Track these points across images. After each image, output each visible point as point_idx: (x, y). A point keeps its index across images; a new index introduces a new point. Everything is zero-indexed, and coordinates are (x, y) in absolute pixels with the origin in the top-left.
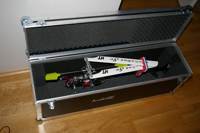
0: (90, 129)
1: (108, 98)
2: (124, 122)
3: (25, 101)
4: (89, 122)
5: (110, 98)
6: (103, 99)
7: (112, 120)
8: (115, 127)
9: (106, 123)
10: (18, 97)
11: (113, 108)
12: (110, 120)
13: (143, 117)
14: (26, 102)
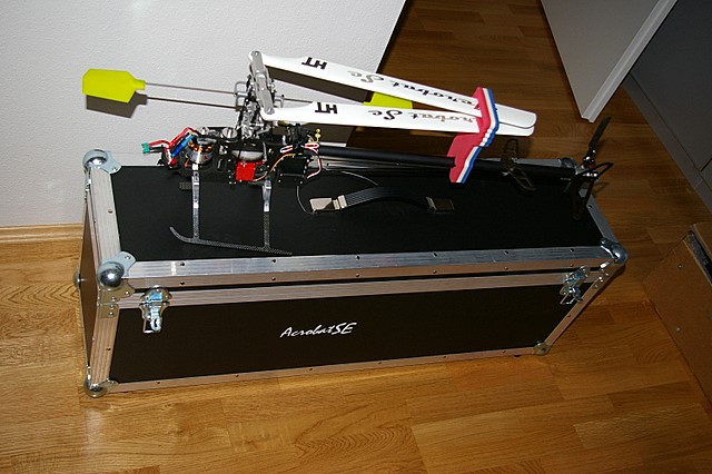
0: (268, 437)
1: (334, 330)
2: (380, 427)
3: (47, 330)
4: (264, 416)
5: (342, 328)
6: (318, 331)
7: (343, 415)
8: (351, 440)
9: (321, 422)
10: (23, 314)
11: (346, 380)
12: (336, 416)
13: (445, 418)
14: (51, 331)
